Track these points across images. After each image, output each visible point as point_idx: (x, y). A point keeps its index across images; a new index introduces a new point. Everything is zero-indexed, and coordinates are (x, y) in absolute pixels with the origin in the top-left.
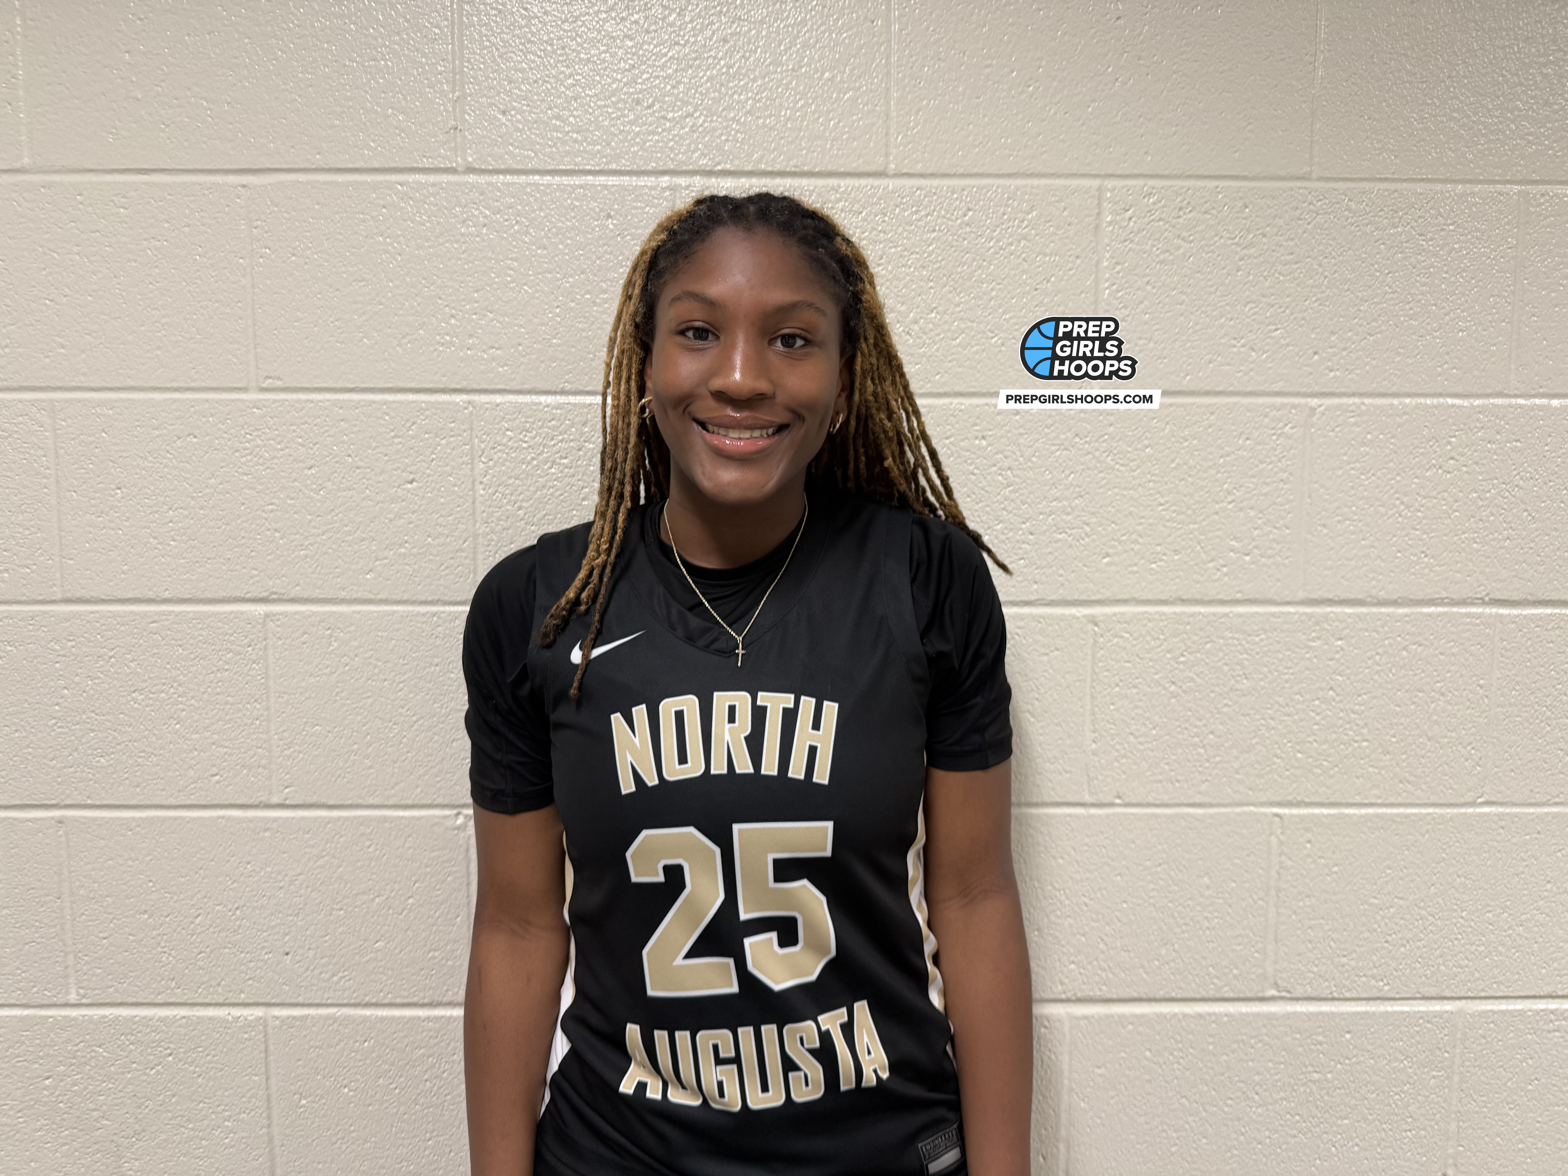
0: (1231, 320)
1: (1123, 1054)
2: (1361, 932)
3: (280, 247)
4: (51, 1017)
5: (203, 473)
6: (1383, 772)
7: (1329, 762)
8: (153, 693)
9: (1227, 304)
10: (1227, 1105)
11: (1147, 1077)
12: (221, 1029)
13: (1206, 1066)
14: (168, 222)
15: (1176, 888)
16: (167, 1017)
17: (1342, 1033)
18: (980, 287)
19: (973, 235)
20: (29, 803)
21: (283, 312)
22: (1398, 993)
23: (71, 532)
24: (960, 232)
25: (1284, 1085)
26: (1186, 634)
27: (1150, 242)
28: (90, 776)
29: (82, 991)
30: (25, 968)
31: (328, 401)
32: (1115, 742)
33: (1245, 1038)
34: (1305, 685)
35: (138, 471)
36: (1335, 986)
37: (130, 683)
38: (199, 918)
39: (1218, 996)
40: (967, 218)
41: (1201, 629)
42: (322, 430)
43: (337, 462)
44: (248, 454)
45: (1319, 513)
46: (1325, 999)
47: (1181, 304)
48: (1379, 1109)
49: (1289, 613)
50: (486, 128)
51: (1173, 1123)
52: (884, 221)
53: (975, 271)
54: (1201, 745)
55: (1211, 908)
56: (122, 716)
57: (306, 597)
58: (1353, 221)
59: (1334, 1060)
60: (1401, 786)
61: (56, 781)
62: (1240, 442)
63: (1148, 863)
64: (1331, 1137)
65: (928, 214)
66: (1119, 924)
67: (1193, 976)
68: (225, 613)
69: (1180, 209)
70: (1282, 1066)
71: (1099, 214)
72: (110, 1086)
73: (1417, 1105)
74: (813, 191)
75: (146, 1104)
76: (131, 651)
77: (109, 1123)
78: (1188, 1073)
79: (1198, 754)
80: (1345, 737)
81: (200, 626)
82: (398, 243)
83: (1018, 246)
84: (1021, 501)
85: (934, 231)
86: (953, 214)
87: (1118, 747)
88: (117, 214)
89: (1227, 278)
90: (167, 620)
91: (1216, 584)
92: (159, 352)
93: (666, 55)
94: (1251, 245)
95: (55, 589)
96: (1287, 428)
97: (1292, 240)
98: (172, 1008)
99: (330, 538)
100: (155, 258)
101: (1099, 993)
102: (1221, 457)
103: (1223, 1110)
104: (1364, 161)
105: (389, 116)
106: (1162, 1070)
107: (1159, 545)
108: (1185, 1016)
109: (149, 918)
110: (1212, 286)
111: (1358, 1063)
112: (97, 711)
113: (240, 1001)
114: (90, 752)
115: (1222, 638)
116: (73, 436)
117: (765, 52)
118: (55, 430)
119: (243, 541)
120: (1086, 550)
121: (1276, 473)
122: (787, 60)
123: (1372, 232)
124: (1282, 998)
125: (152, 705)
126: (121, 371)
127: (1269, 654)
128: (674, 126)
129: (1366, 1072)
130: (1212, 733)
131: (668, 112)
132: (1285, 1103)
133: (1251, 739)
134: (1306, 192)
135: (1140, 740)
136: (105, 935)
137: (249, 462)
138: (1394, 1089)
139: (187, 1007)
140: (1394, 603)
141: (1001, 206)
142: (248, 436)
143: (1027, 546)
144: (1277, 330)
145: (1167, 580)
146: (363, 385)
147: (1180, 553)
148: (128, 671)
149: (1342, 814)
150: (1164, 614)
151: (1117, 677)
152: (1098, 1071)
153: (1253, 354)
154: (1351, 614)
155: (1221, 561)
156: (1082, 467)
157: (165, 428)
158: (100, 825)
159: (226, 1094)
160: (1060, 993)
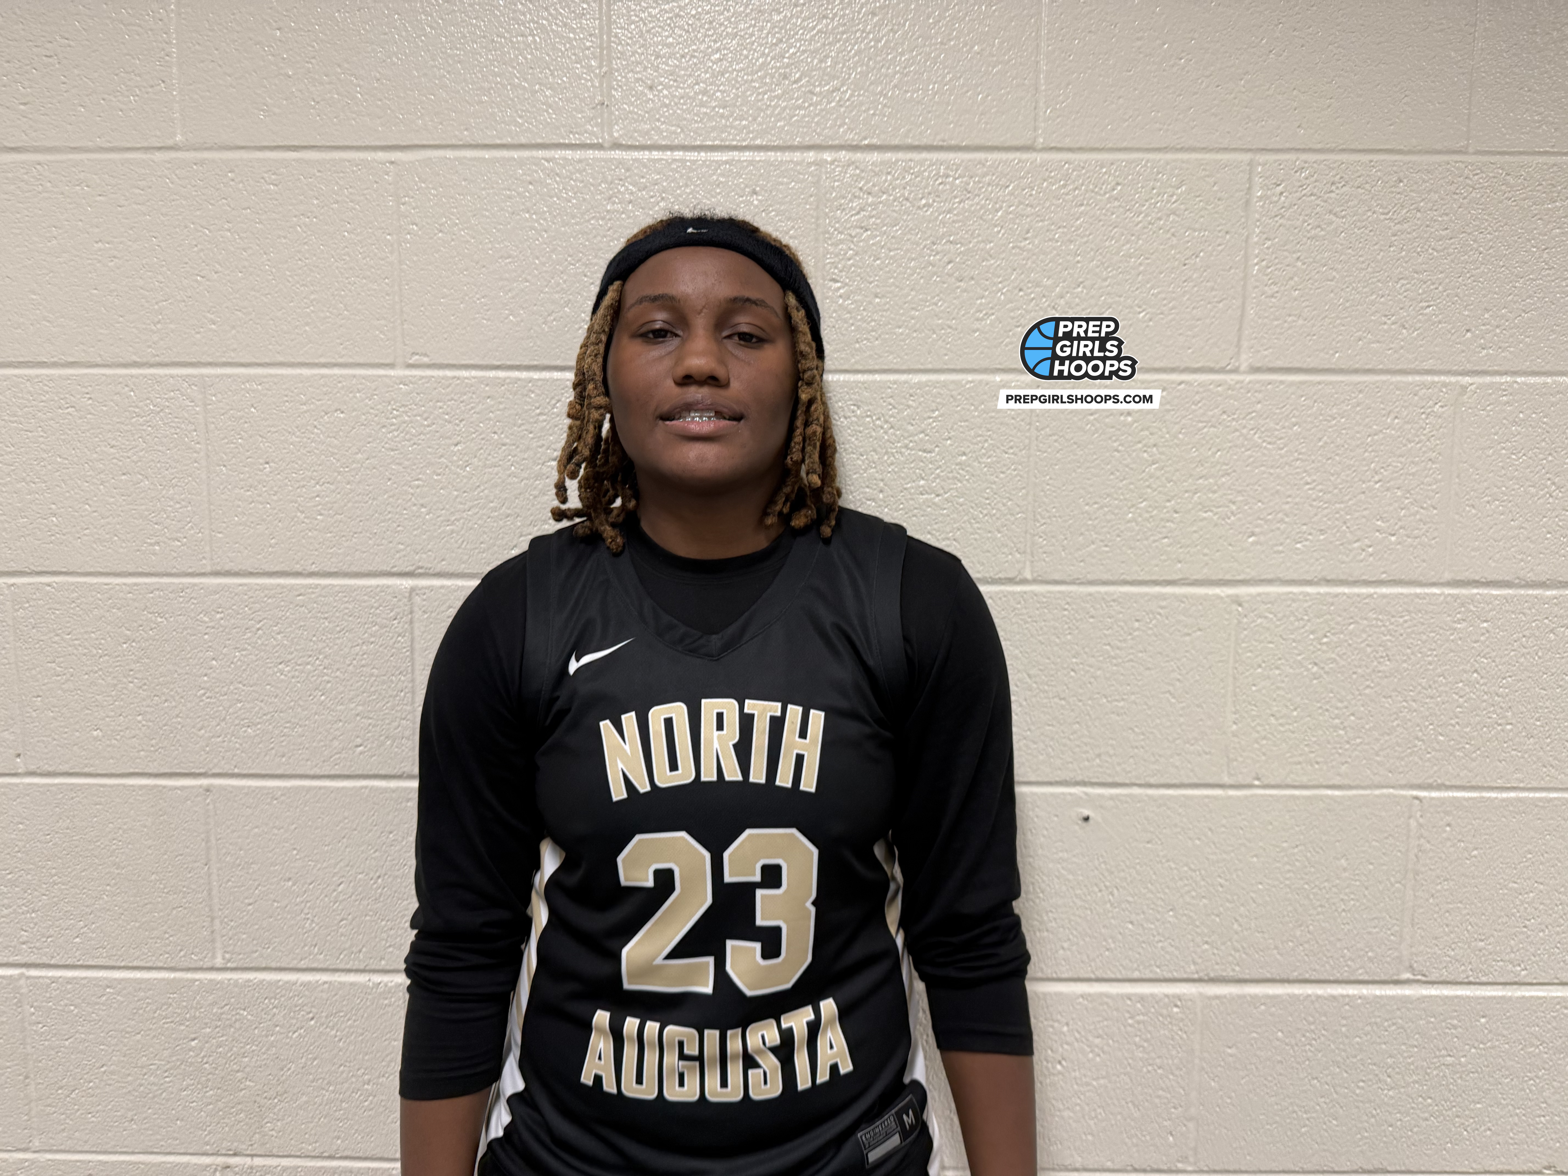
0: (1383, 296)
1: (1255, 1035)
2: (1500, 917)
3: (428, 224)
4: (197, 980)
5: (350, 448)
6: (1526, 756)
7: (1472, 745)
8: (299, 665)
9: (1379, 281)
10: (1358, 1087)
11: (1279, 1058)
12: (362, 995)
13: (1337, 1048)
14: (317, 199)
15: (1313, 870)
16: (310, 982)
17: (1477, 1018)
18: (1129, 262)
19: (1121, 210)
20: (178, 771)
21: (429, 288)
22: (1535, 978)
23: (220, 506)
24: (1109, 206)
25: (1417, 1068)
26: (1331, 614)
27: (1301, 218)
28: (237, 746)
29: (227, 956)
30: (172, 933)
31: (474, 378)
32: (1255, 723)
33: (1378, 1020)
34: (1448, 667)
35: (286, 446)
36: (1471, 970)
37: (277, 654)
38: (342, 886)
39: (1352, 978)
40: (1115, 192)
41: (1345, 610)
42: (469, 407)
43: (483, 439)
44: (394, 430)
45: (1468, 493)
46: (1461, 983)
47: (1332, 280)
48: (1512, 1094)
49: (1435, 594)
50: (632, 104)
51: (1304, 1104)
52: (1031, 195)
53: (1123, 245)
54: (1342, 727)
55: (1347, 891)
56: (268, 687)
57: (451, 571)
58: (1510, 195)
59: (1468, 1044)
60: (1544, 770)
61: (204, 750)
62: (1389, 420)
63: (1285, 845)
64: (1463, 1121)
65: (1076, 189)
66: (1254, 905)
67: (1327, 958)
68: (370, 586)
69: (1333, 184)
70: (1416, 1050)
71: (1249, 189)
72: (254, 1048)
73: (1552, 1090)
74: (960, 165)
75: (289, 1066)
76: (278, 623)
77: (252, 1084)
78: (1320, 1055)
79: (1338, 736)
80: (1489, 720)
81: (346, 599)
82: (545, 219)
83: (1166, 221)
84: (1167, 479)
85: (1082, 205)
86: (1101, 189)
87: (1259, 728)
88: (268, 190)
89: (1378, 254)
90: (313, 593)
91: (1362, 564)
92: (307, 328)
93: (814, 28)
94: (1405, 220)
95: (204, 561)
96: (1437, 406)
97: (1447, 215)
98: (314, 973)
99: (476, 514)
100: (304, 235)
101: (1231, 974)
102: (1369, 436)
103: (1354, 1093)
104: (1523, 133)
105: (537, 92)
106: (1294, 1051)
107: (1304, 524)
108: (1318, 997)
109: (294, 885)
110: (1363, 262)
111: (1493, 1047)
112: (245, 682)
113: (381, 968)
114: (237, 722)
115: (1366, 619)
116: (223, 411)
117: (915, 25)
118: (205, 405)
119: (390, 516)
120: (1231, 529)
121: (1425, 452)
122: (937, 33)
123: (1529, 207)
124: (1418, 981)
125: (298, 677)
126: (270, 347)
127: (1413, 636)
128: (821, 100)
129: (1501, 1056)
130: (1353, 714)
131: (815, 86)
132: (1417, 1086)
133: (1393, 721)
134: (1463, 166)
135: (1281, 721)
136: (251, 901)
137: (396, 437)
138: (1529, 1074)
139: (329, 973)
140: (1543, 585)
141: (1150, 180)
142: (395, 412)
143: (1172, 525)
144: (1429, 306)
145: (1312, 560)
146: (509, 363)
147: (1326, 533)
148: (275, 643)
149: (1483, 797)
150: (1308, 594)
151: (1260, 658)
152: (1229, 1051)
153: (1404, 331)
154: (1498, 595)
155: (1367, 542)
156: (1229, 445)
157: (313, 403)
158: (247, 794)
159: (367, 1058)
160: (1193, 973)
